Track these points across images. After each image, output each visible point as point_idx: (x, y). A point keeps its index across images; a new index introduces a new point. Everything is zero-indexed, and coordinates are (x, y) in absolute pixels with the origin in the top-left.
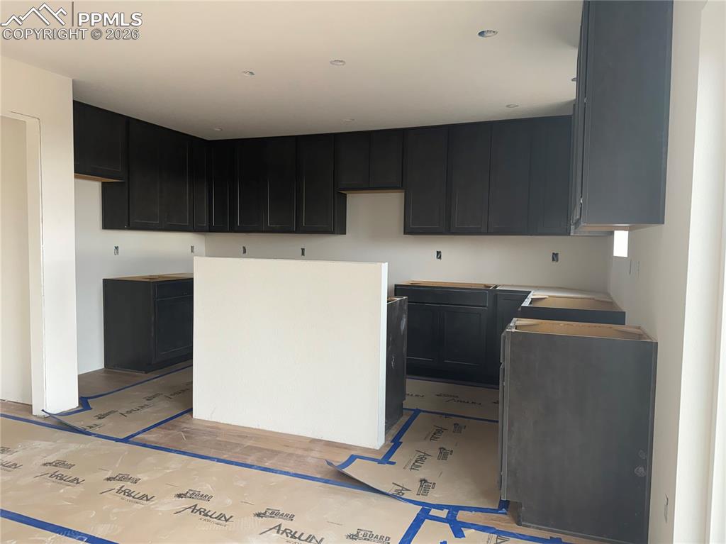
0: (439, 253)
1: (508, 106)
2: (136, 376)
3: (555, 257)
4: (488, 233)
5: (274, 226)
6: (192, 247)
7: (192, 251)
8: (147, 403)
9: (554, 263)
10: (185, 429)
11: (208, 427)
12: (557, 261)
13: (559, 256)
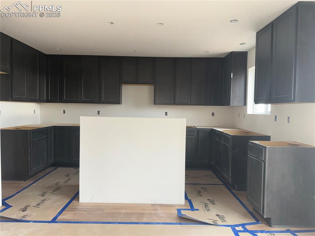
0: (166, 113)
1: (204, 52)
2: (21, 184)
3: (213, 114)
4: (191, 104)
5: (86, 100)
6: (35, 111)
7: (34, 113)
8: (43, 198)
9: (213, 117)
10: (82, 209)
11: (94, 206)
12: (214, 116)
13: (215, 114)
